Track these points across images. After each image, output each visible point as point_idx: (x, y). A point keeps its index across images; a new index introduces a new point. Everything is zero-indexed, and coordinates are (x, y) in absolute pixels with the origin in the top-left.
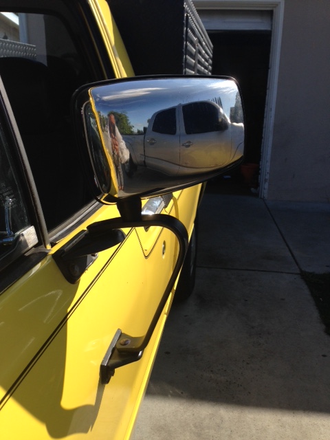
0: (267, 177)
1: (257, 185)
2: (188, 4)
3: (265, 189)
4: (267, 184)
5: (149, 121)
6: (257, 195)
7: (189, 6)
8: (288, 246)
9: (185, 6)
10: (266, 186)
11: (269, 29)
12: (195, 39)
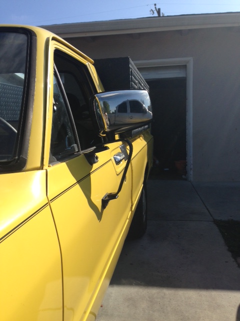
0: (192, 167)
1: (186, 173)
2: (131, 65)
3: (191, 175)
4: (192, 171)
5: (116, 107)
6: (186, 180)
7: (132, 66)
8: (206, 207)
9: (130, 66)
10: (192, 172)
11: (185, 76)
12: (137, 82)
